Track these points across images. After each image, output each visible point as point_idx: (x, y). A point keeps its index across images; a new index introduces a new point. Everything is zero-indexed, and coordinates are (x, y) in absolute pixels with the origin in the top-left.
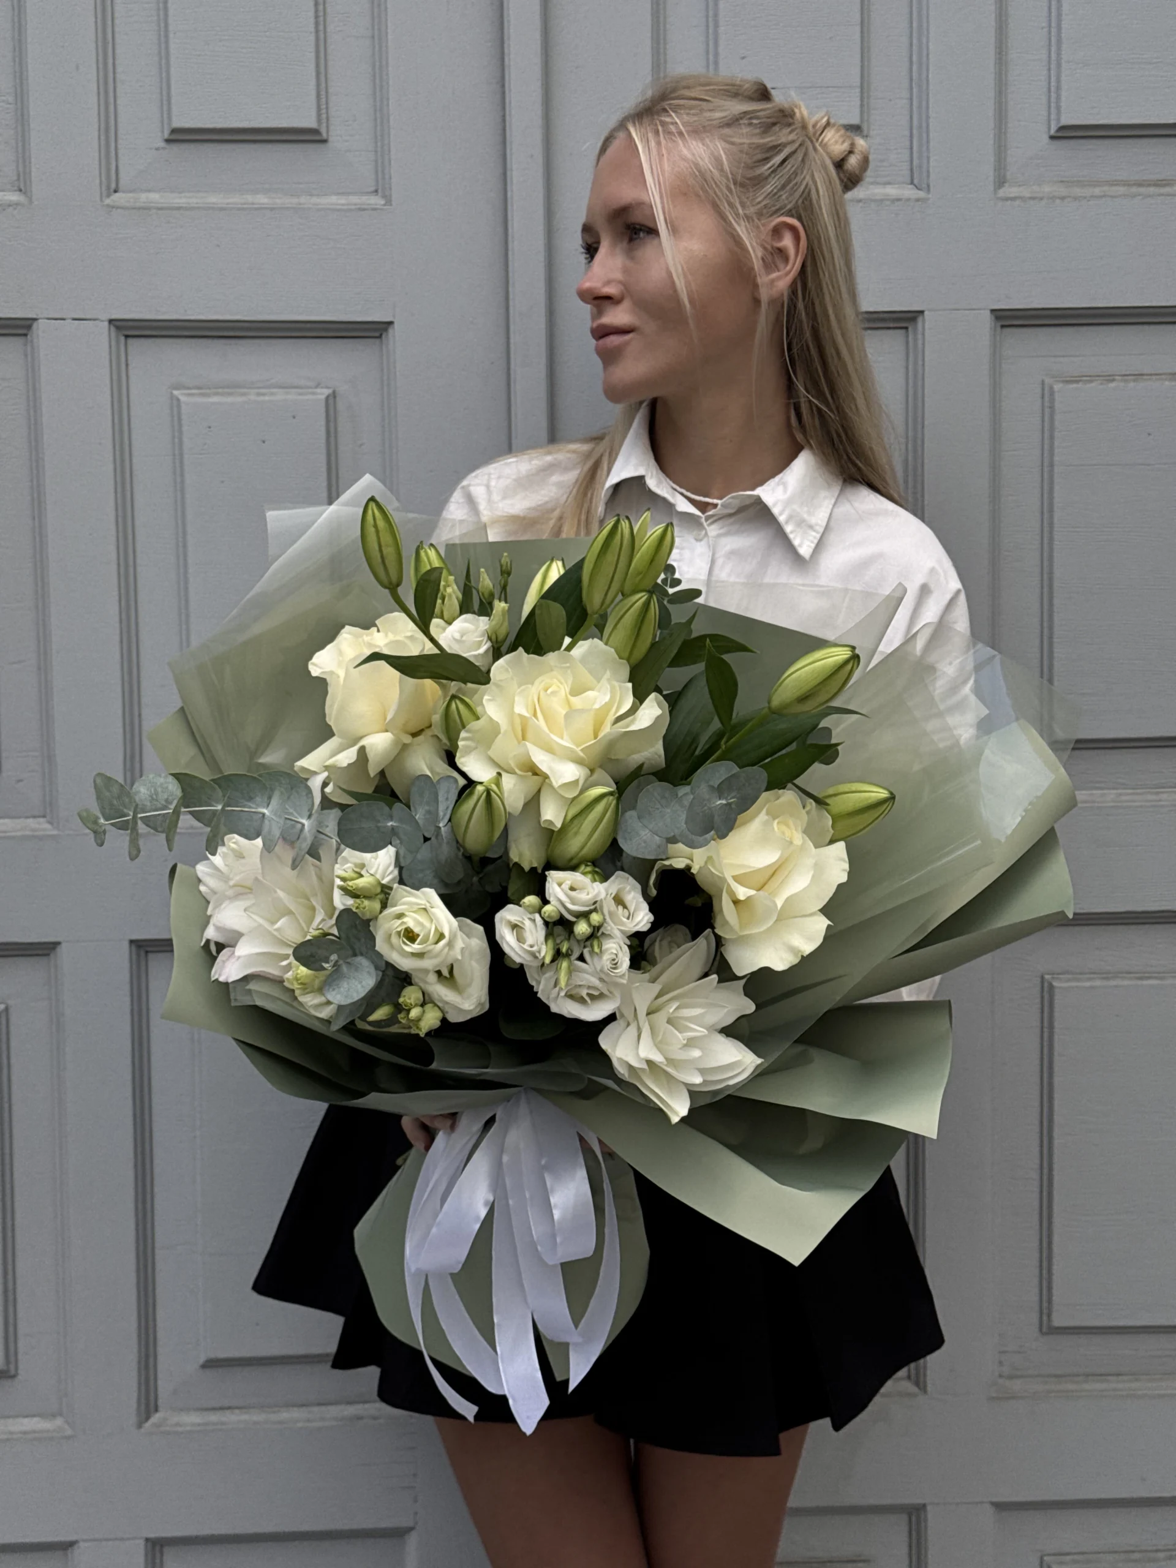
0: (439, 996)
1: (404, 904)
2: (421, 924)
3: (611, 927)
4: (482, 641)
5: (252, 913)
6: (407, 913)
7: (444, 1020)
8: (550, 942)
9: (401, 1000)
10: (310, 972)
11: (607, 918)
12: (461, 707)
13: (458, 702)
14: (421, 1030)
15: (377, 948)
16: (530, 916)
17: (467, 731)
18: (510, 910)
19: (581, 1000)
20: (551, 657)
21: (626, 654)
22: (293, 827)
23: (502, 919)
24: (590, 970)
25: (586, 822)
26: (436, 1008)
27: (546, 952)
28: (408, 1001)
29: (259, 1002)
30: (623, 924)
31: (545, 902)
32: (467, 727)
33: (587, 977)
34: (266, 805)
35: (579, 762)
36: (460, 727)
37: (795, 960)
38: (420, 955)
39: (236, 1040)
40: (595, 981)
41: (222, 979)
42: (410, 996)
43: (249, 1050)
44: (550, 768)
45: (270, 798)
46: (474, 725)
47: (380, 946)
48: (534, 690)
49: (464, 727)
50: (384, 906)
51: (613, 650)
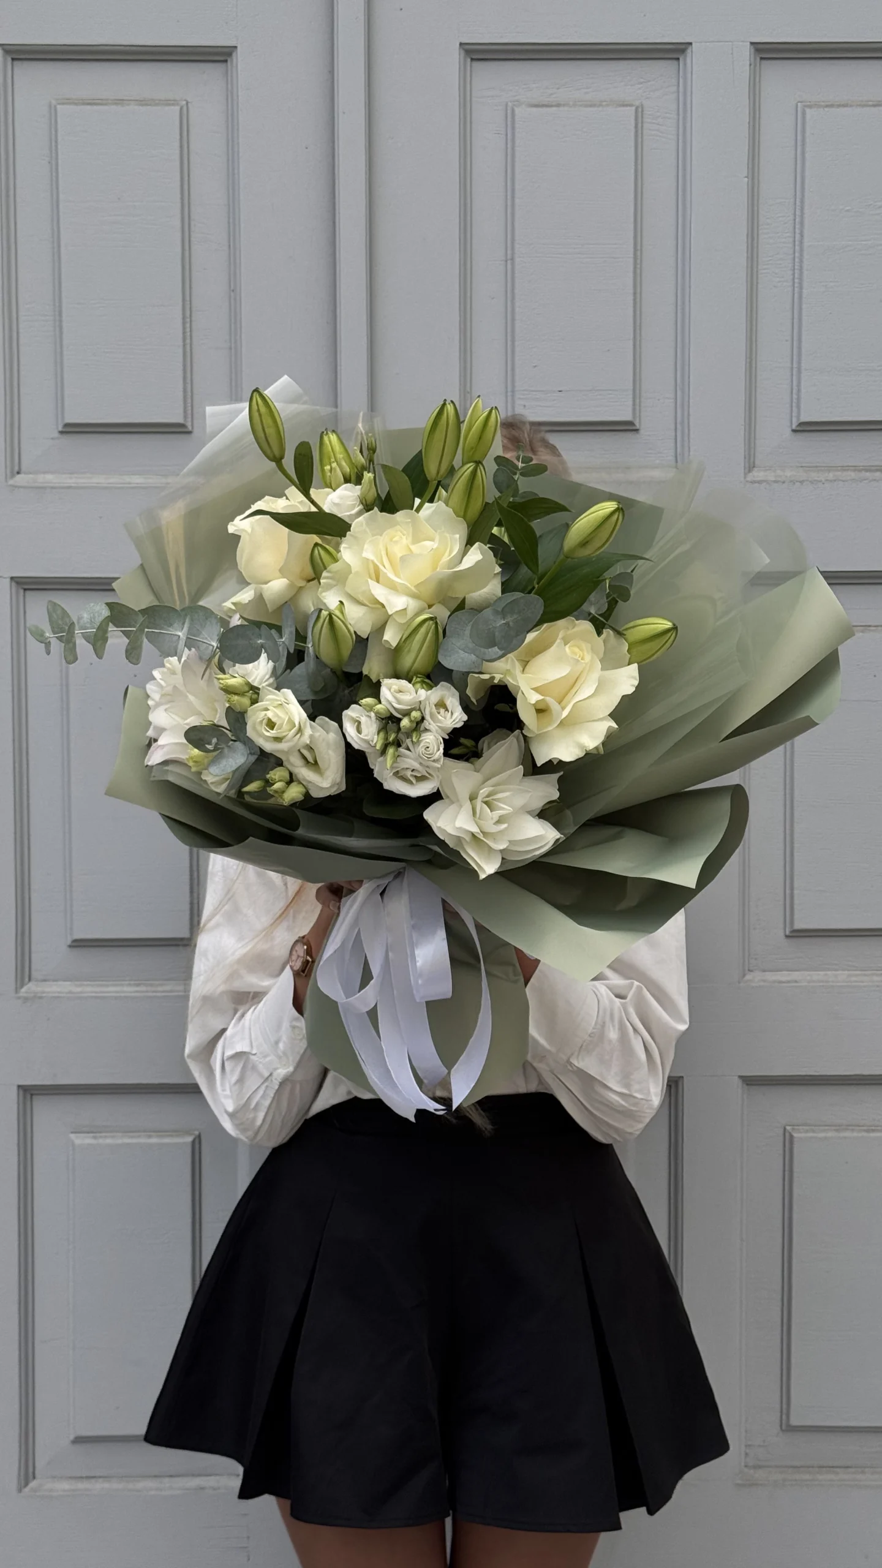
0: (303, 776)
1: (267, 701)
2: (277, 716)
3: (429, 723)
4: (356, 504)
5: (171, 712)
6: (269, 708)
7: (307, 795)
8: (382, 735)
9: (268, 776)
10: (201, 753)
11: (428, 717)
12: (322, 552)
13: (320, 548)
14: (284, 800)
15: (248, 735)
16: (368, 714)
17: (328, 572)
18: (353, 711)
19: (405, 779)
20: (400, 515)
21: (462, 514)
22: (207, 648)
23: (347, 715)
24: (412, 757)
25: (415, 642)
26: (301, 785)
27: (378, 741)
28: (273, 777)
29: (171, 779)
30: (440, 721)
31: (380, 702)
32: (328, 569)
33: (410, 761)
34: (181, 629)
35: (414, 596)
36: (323, 568)
37: (581, 754)
38: (278, 739)
39: (160, 814)
40: (416, 765)
41: (150, 763)
42: (277, 775)
43: (172, 823)
44: (387, 600)
45: (183, 624)
46: (334, 567)
47: (250, 732)
48: (383, 540)
49: (325, 568)
50: (254, 702)
51: (451, 510)
